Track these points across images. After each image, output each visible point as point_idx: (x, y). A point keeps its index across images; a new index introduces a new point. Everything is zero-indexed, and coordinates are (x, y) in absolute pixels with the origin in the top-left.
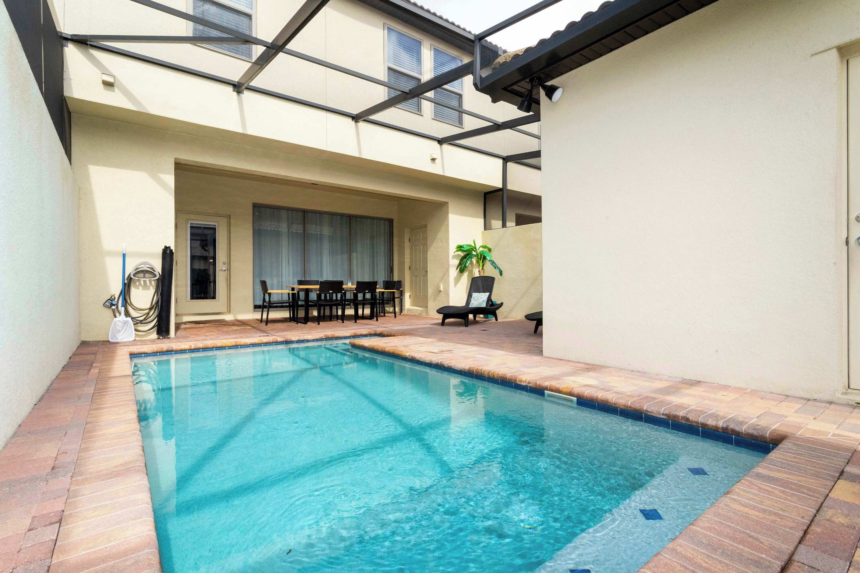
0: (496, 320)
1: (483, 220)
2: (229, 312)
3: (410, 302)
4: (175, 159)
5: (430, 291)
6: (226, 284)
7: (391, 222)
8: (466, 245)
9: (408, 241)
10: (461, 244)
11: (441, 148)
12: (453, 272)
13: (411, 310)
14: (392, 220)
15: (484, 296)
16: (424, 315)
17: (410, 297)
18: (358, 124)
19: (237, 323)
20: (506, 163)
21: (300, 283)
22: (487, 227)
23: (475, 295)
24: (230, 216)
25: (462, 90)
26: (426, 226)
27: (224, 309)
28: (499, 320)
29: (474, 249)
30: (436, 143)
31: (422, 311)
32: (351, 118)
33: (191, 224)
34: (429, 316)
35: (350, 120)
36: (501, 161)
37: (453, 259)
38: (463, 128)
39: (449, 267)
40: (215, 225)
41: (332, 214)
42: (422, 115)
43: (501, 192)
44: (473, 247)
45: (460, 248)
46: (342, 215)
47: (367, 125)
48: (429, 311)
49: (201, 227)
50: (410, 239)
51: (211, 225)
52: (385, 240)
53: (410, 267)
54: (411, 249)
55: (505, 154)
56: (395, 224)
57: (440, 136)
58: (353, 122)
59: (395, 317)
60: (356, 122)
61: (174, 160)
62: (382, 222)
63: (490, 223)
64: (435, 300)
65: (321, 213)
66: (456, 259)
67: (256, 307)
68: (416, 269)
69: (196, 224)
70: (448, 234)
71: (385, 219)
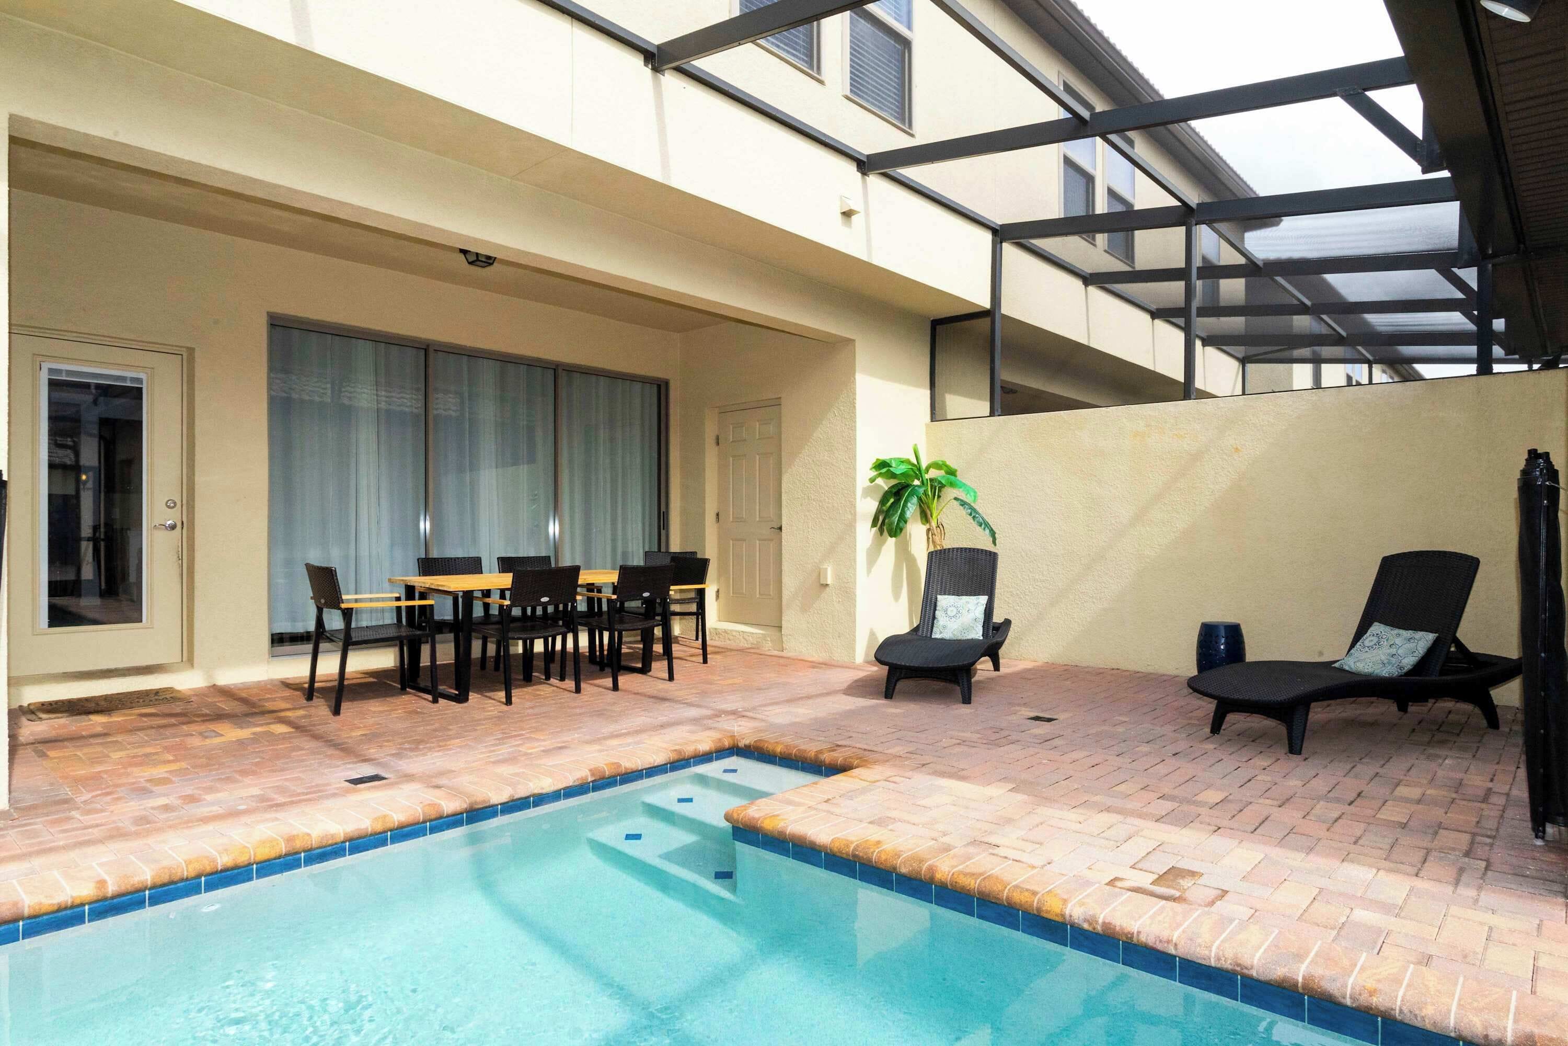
0: (997, 667)
1: (927, 392)
2: (189, 659)
3: (719, 610)
4: (13, 120)
5: (790, 583)
6: (178, 571)
7: (661, 388)
8: (895, 459)
9: (713, 442)
10: (884, 457)
11: (864, 182)
12: (865, 533)
13: (725, 632)
14: (667, 383)
15: (975, 605)
16: (768, 647)
17: (717, 597)
18: (660, 80)
19: (227, 706)
20: (1001, 243)
21: (429, 566)
22: (936, 413)
23: (944, 601)
24: (191, 351)
25: (909, 27)
26: (777, 403)
27: (169, 653)
28: (1003, 670)
29: (917, 471)
30: (852, 168)
31: (764, 636)
32: (642, 57)
33: (51, 371)
34: (784, 654)
35: (637, 61)
36: (988, 237)
37: (865, 498)
38: (912, 135)
39: (855, 520)
40: (139, 380)
41: (505, 360)
42: (821, 82)
43: (988, 320)
44: (913, 465)
45: (882, 465)
46: (532, 364)
47: (685, 85)
48: (784, 639)
49: (87, 386)
50: (718, 438)
51: (123, 379)
52: (643, 436)
53: (718, 515)
54: (722, 468)
55: (999, 220)
56: (674, 395)
57: (866, 149)
58: (647, 71)
59: (705, 661)
60: (657, 70)
61: (5, 125)
62: (637, 387)
63: (944, 401)
64: (805, 609)
65: (474, 355)
66: (871, 498)
67: (278, 639)
68: (738, 520)
69: (69, 373)
70: (853, 428)
71: (645, 380)
